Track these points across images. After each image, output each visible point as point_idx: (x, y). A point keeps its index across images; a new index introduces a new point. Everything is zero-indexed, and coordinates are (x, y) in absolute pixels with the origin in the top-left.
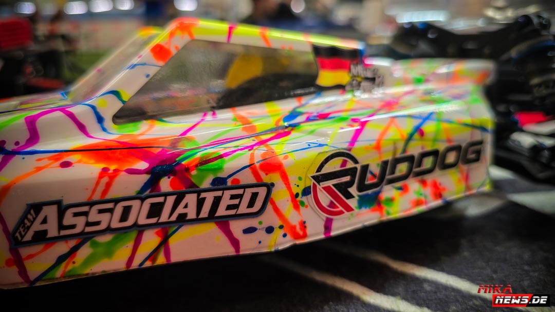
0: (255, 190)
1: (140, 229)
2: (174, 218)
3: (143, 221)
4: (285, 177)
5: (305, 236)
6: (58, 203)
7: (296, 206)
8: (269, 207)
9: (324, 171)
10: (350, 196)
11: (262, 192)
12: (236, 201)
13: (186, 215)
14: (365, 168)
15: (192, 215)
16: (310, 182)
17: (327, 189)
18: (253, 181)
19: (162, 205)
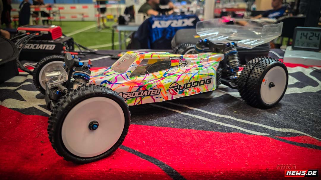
0: (158, 90)
1: (136, 97)
2: (143, 95)
3: (137, 96)
4: (163, 87)
5: (168, 99)
6: (122, 93)
7: (166, 93)
8: (160, 93)
10: (177, 91)
11: (159, 90)
12: (154, 92)
13: (145, 95)
14: (180, 86)
15: (146, 95)
16: (169, 88)
17: (172, 90)
18: (157, 88)
19: (141, 93)
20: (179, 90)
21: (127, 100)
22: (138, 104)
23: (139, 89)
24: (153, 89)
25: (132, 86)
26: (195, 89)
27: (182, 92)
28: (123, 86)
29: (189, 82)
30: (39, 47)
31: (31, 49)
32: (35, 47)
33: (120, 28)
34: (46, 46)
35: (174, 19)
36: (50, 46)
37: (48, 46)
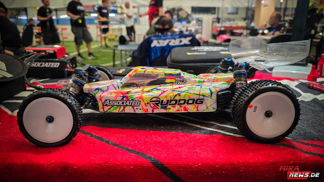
0: (138, 102)
1: (121, 106)
2: (125, 105)
4: (143, 100)
5: (147, 112)
6: (109, 100)
7: (146, 106)
8: (140, 105)
9: (152, 100)
10: (158, 106)
11: (139, 102)
12: (135, 103)
15: (128, 105)
16: (149, 102)
18: (138, 100)
19: (124, 102)
20: (161, 105)
21: (113, 107)
22: (121, 112)
23: (123, 99)
24: (134, 100)
25: (117, 95)
26: (181, 107)
27: (165, 108)
28: (111, 94)
29: (174, 98)
30: (45, 65)
31: (38, 67)
32: (41, 65)
33: (121, 47)
34: (51, 64)
35: (172, 39)
36: (54, 64)
37: (53, 64)
